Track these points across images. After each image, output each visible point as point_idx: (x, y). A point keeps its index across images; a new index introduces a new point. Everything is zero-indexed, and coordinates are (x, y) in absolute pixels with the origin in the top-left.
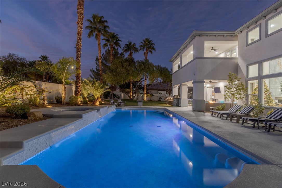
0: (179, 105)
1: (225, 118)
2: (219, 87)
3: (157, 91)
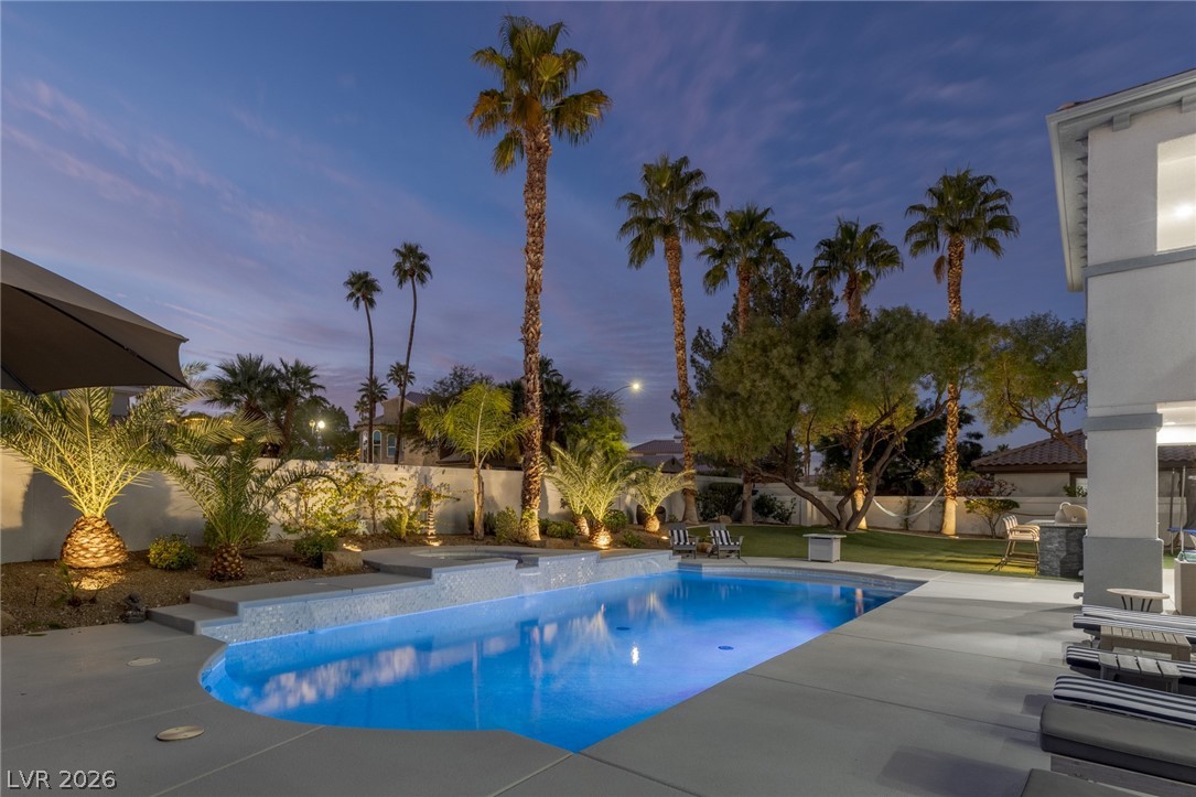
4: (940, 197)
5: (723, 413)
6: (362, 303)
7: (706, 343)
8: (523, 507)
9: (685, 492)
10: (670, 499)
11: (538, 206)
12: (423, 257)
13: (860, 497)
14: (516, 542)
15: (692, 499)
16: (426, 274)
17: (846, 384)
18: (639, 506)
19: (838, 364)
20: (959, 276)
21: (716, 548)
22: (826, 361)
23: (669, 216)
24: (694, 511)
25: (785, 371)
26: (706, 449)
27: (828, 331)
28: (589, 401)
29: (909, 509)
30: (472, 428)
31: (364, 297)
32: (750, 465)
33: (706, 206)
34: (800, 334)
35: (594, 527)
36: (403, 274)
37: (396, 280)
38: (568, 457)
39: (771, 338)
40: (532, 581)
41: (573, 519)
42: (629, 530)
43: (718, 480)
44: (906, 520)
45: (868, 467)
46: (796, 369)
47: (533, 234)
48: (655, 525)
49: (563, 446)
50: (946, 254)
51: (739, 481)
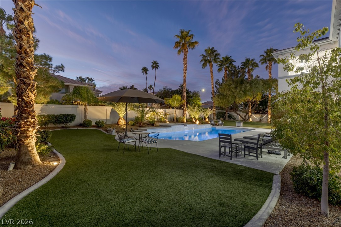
4: (267, 53)
5: (221, 98)
6: (145, 74)
7: (218, 82)
8: (183, 116)
9: (213, 114)
10: (211, 115)
11: (186, 62)
12: (157, 63)
13: (250, 114)
14: (182, 123)
15: (215, 115)
16: (158, 67)
17: (245, 92)
18: (204, 116)
19: (243, 89)
20: (271, 69)
21: (219, 124)
22: (241, 88)
23: (210, 58)
24: (215, 117)
25: (233, 90)
26: (217, 105)
27: (242, 82)
28: (193, 93)
29: (261, 117)
30: (174, 102)
31: (145, 72)
32: (226, 108)
33: (217, 57)
34: (236, 82)
35: (196, 120)
36: (153, 67)
37: (152, 68)
38: (191, 107)
39: (230, 83)
40: (186, 129)
41: (192, 118)
42: (202, 121)
43: (221, 111)
44: (261, 119)
45: (252, 108)
46: (235, 90)
47: (185, 67)
48: (207, 120)
49: (190, 105)
50: (268, 65)
51: (225, 111)
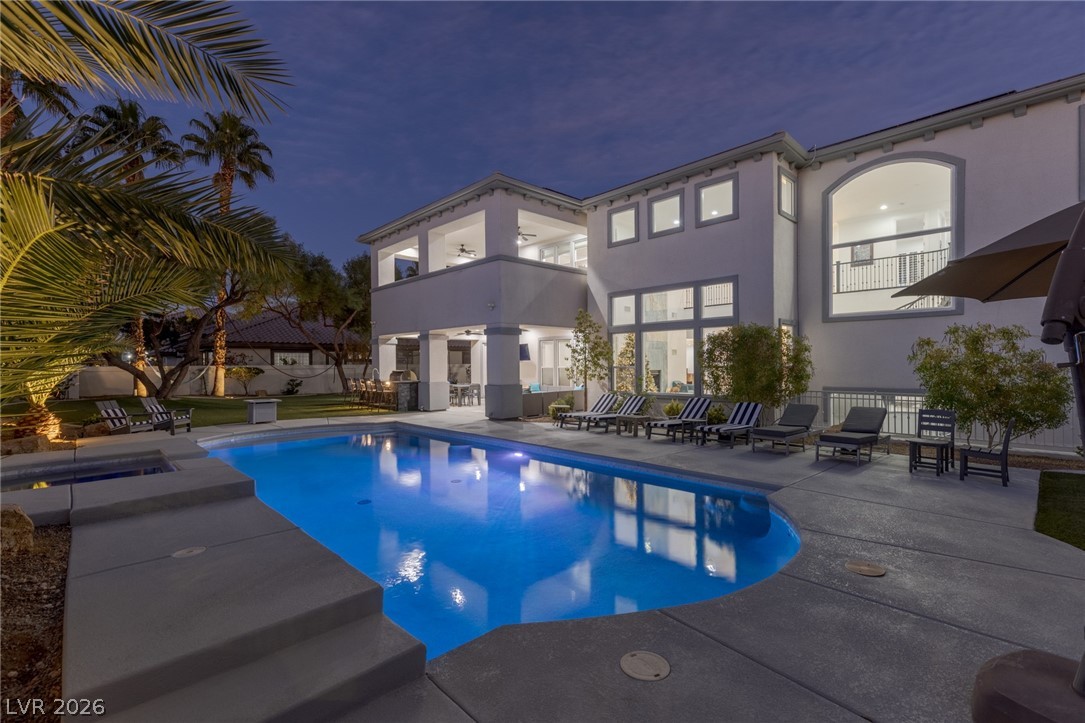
0: (417, 406)
1: (604, 429)
2: (526, 345)
3: (268, 351)
50: (221, 173)
